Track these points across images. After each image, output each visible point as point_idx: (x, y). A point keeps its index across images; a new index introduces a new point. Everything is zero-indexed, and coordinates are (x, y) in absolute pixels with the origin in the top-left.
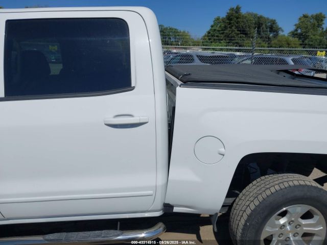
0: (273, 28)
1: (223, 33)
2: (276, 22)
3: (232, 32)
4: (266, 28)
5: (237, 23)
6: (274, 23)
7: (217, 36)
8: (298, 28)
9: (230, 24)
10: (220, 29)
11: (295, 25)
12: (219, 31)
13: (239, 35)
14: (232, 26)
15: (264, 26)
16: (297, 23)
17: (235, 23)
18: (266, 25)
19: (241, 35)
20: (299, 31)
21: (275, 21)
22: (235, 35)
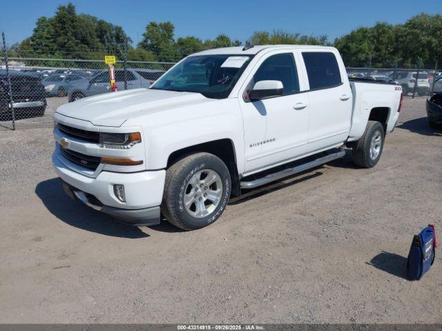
0: (119, 37)
1: (54, 42)
2: (123, 29)
3: (68, 40)
4: (112, 37)
5: (73, 28)
6: (120, 31)
7: (46, 46)
8: (147, 38)
9: (63, 28)
10: (48, 36)
11: (144, 35)
12: (47, 38)
13: (80, 46)
14: (68, 32)
15: (108, 34)
16: (146, 32)
17: (71, 29)
18: (110, 33)
19: (83, 45)
20: (149, 42)
21: (121, 28)
22: (73, 44)
